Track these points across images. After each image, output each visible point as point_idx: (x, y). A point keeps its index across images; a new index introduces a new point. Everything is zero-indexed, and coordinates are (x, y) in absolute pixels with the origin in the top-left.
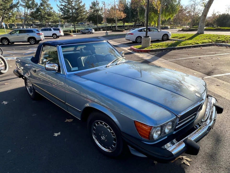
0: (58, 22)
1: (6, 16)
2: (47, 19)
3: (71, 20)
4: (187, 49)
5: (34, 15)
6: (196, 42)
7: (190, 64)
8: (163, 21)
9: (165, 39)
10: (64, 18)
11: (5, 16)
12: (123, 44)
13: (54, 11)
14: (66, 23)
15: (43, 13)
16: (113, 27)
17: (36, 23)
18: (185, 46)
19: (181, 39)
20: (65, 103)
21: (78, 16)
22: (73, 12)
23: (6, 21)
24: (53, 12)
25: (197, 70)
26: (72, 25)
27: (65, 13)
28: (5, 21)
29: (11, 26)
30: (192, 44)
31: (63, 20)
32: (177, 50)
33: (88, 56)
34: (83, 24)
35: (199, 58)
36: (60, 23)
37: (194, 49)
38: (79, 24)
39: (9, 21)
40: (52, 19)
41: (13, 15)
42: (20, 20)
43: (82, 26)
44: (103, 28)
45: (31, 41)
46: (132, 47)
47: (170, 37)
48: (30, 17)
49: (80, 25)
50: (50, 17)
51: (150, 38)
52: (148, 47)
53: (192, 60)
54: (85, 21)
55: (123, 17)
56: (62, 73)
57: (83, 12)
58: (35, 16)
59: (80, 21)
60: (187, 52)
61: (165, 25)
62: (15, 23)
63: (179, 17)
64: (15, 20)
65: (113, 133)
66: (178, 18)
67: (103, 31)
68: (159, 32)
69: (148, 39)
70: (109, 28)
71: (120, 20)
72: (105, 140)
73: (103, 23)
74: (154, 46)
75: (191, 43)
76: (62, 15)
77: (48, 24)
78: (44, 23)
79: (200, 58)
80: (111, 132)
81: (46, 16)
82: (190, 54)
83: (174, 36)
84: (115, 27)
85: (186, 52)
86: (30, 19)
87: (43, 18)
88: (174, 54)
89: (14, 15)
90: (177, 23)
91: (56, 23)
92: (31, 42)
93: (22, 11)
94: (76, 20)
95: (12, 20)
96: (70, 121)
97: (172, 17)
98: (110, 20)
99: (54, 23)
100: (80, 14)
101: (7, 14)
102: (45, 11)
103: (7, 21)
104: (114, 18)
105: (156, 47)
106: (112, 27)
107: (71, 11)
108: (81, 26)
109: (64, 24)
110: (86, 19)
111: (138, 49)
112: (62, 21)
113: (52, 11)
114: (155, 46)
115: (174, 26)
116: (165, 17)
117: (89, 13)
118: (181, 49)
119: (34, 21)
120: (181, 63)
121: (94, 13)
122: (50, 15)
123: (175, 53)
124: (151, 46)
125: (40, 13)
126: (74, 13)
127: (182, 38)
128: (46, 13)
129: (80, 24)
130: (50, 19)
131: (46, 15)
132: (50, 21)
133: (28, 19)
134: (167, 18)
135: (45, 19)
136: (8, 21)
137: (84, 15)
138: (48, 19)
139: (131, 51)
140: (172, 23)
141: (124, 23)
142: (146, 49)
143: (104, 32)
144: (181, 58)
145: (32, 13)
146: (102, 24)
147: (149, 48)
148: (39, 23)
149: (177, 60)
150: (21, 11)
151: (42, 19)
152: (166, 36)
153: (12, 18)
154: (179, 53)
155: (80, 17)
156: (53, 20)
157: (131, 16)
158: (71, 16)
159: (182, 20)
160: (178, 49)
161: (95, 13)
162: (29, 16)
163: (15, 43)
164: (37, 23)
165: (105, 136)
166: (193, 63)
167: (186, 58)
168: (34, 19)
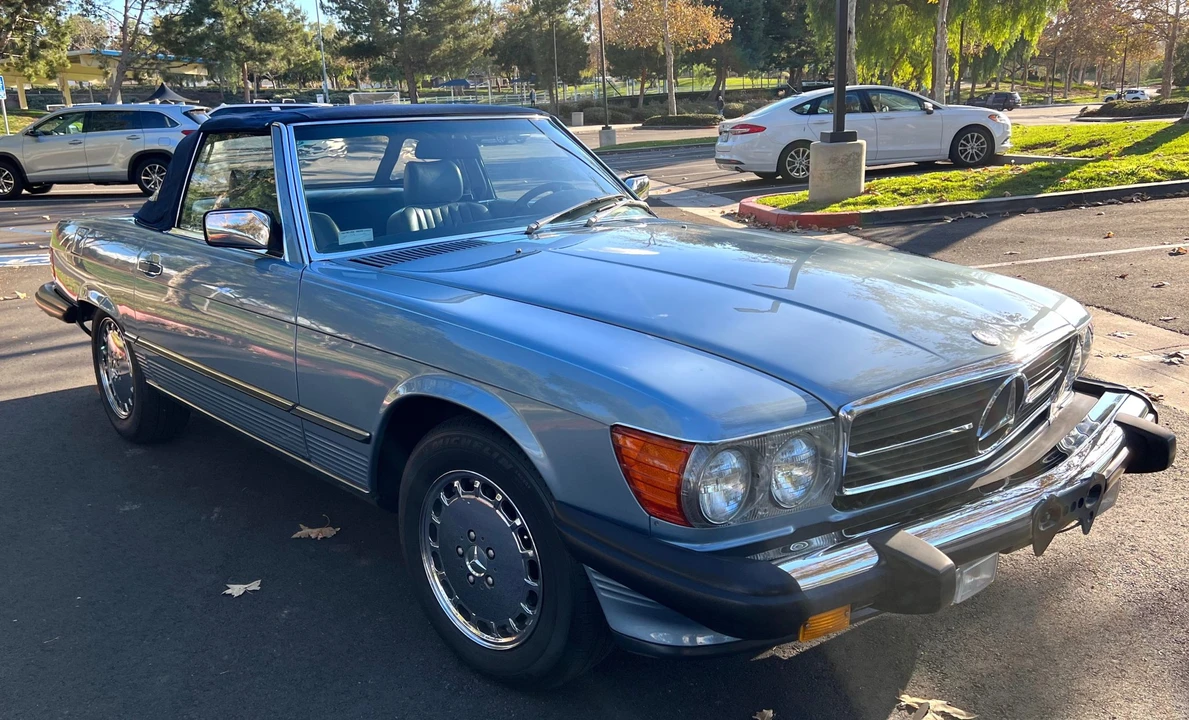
0: (319, 78)
1: (17, 40)
2: (252, 55)
3: (395, 62)
4: (1105, 209)
5: (180, 33)
6: (1170, 168)
7: (1104, 285)
8: (976, 56)
9: (972, 158)
10: (356, 52)
11: (13, 44)
12: (703, 190)
13: (297, 12)
14: (362, 79)
15: (230, 23)
16: (648, 99)
17: (184, 84)
18: (1090, 187)
19: (1077, 154)
20: (293, 407)
21: (439, 40)
22: (411, 13)
23: (11, 68)
24: (290, 16)
25: (1143, 315)
26: (402, 92)
27: (358, 20)
28: (8, 70)
29: (40, 98)
30: (1143, 180)
31: (349, 66)
32: (1037, 216)
33: (452, 205)
34: (467, 86)
35: (1171, 254)
36: (328, 81)
37: (1148, 206)
38: (444, 89)
39: (31, 71)
40: (283, 59)
41: (58, 33)
42: (97, 64)
43: (459, 98)
44: (588, 110)
45: (147, 174)
46: (753, 202)
47: (1008, 144)
48: (155, 47)
49: (449, 94)
50: (269, 47)
51: (860, 145)
52: (851, 200)
53: (1123, 267)
54: (479, 70)
55: (715, 37)
56: (287, 259)
57: (468, 12)
58: (182, 39)
59: (447, 65)
60: (1103, 220)
61: (993, 85)
62: (63, 83)
63: (1087, 32)
64: (64, 65)
65: (521, 531)
66: (1076, 40)
67: (585, 124)
68: (929, 112)
69: (848, 153)
70: (626, 105)
71: (697, 57)
72: (486, 577)
73: (587, 80)
74: (890, 195)
75: (1133, 174)
76: (341, 35)
77: (258, 86)
78: (235, 80)
79: (1178, 253)
80: (514, 527)
81: (248, 40)
82: (1117, 234)
83: (1034, 140)
84: (662, 98)
85: (1094, 220)
86: (154, 58)
87: (229, 48)
88: (1009, 235)
89: (64, 35)
90: (1078, 70)
91: (306, 80)
92: (148, 182)
93: (110, 11)
94: (424, 61)
95: (49, 63)
96: (320, 537)
97: (1032, 28)
98: (629, 60)
99: (293, 82)
100: (449, 27)
101: (21, 30)
102: (244, 9)
103: (20, 67)
104: (655, 45)
105: (903, 195)
106: (641, 101)
107: (396, 10)
108: (453, 98)
109: (351, 86)
110: (485, 53)
111: (784, 209)
112: (339, 71)
113: (286, 11)
114: (895, 191)
115: (1052, 90)
116: (983, 31)
117: (503, 18)
118: (1066, 208)
119: (173, 71)
120: (1049, 278)
121: (536, 17)
122: (268, 31)
123: (1021, 231)
124: (867, 192)
125: (211, 21)
126: (411, 17)
127: (1083, 147)
128: (245, 22)
129: (448, 84)
130: (269, 54)
131: (245, 33)
132: (270, 65)
133: (139, 56)
134: (997, 37)
135: (242, 54)
136: (24, 67)
137: (474, 28)
138: (260, 54)
139: (744, 222)
140: (1042, 71)
141: (721, 78)
142: (835, 209)
143: (593, 133)
144: (1050, 253)
145: (167, 22)
146: (583, 87)
147: (855, 204)
148: (204, 83)
149: (1023, 265)
150: (102, 13)
151: (219, 54)
152: (978, 139)
153: (50, 54)
154: (1043, 232)
155: (448, 44)
156: (289, 62)
157: (767, 33)
158: (396, 40)
159: (1104, 50)
160: (1042, 210)
161: (541, 20)
162: (146, 43)
163: (56, 190)
164: (191, 85)
165: (487, 552)
166: (1122, 277)
167: (1087, 255)
168: (178, 60)
